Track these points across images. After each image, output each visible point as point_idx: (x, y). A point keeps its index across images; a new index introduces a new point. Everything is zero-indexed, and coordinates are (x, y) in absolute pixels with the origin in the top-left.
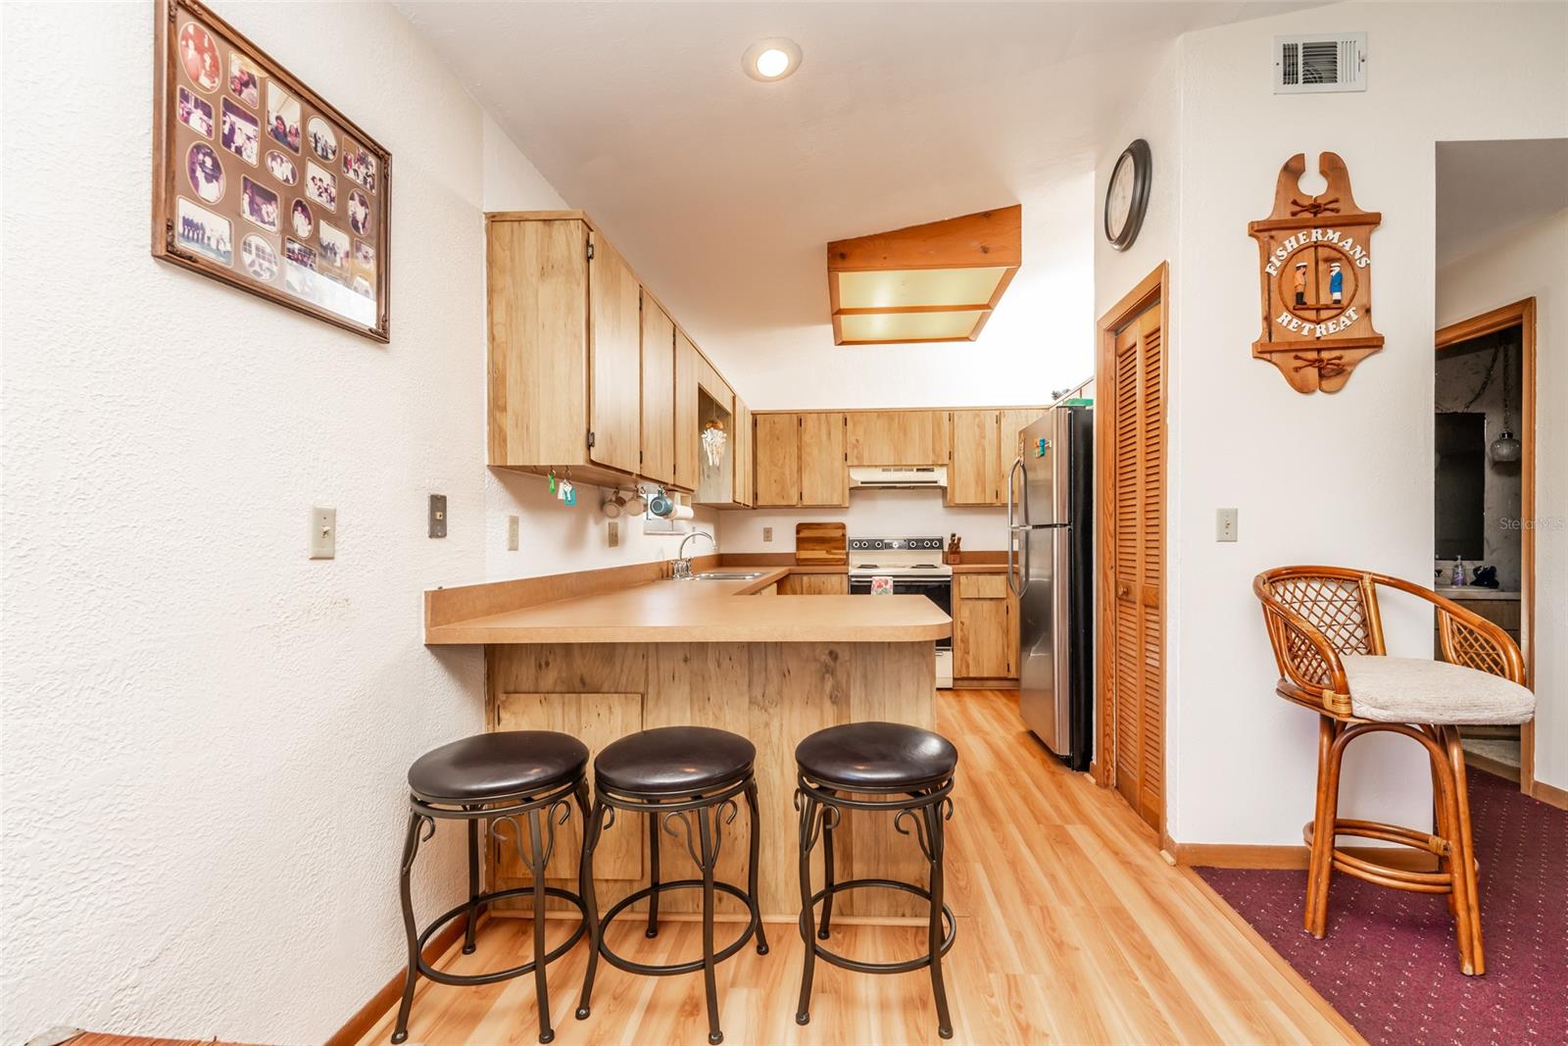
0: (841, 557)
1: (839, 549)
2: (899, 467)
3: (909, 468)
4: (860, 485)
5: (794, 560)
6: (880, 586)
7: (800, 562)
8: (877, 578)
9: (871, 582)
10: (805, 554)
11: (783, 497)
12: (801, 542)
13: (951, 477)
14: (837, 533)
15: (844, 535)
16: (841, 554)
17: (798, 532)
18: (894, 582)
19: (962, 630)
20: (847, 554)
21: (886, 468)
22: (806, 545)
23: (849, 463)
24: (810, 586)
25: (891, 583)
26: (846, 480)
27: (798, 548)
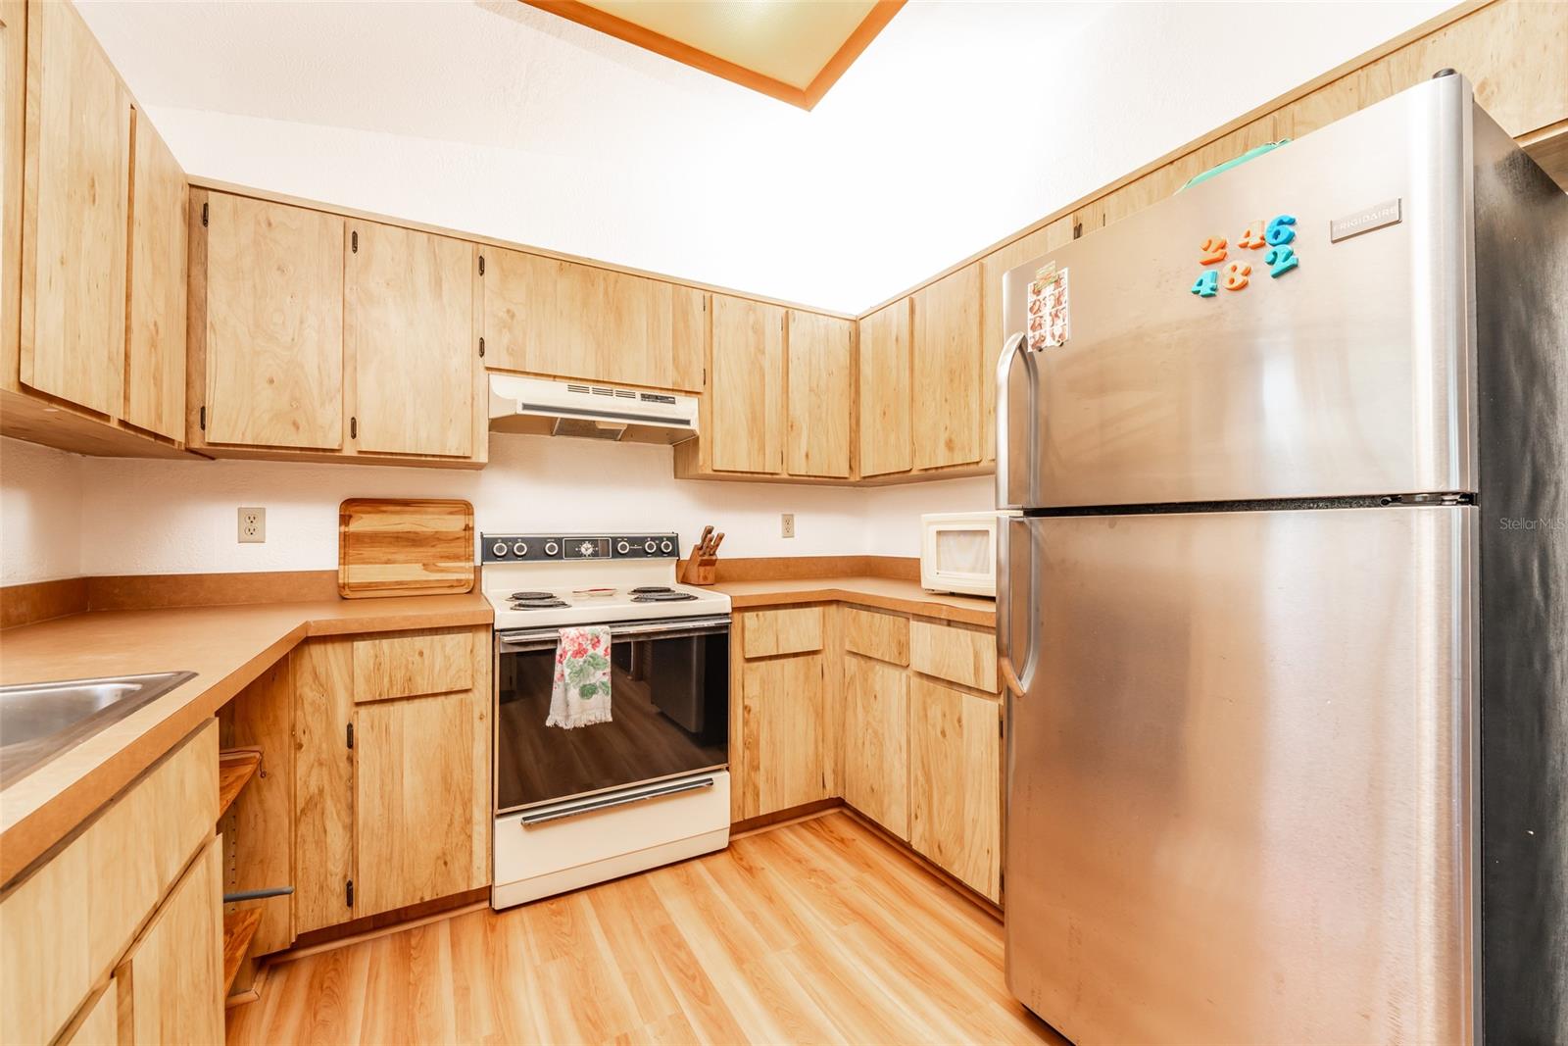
0: (463, 576)
1: (456, 558)
2: (603, 385)
3: (626, 389)
4: (520, 411)
5: (333, 591)
6: (580, 652)
7: (343, 594)
8: (572, 632)
9: (555, 642)
10: (359, 574)
11: (296, 425)
12: (349, 542)
13: (707, 414)
14: (453, 524)
15: (468, 528)
16: (462, 570)
17: (345, 519)
18: (614, 637)
19: (746, 723)
20: (478, 570)
21: (577, 383)
22: (367, 552)
23: (490, 359)
24: (378, 666)
25: (606, 642)
26: (481, 401)
27: (344, 559)
